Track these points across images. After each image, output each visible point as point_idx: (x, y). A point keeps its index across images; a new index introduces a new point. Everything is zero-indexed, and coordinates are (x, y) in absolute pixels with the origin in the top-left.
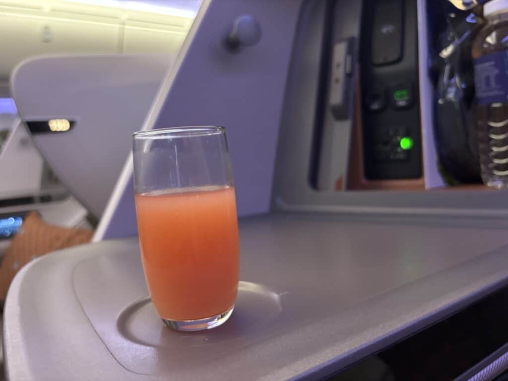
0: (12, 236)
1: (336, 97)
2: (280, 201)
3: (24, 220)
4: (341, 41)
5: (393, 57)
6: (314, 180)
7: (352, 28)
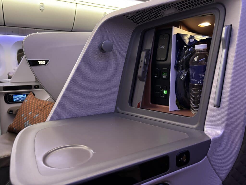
0: (22, 101)
1: (140, 73)
2: (118, 109)
3: (27, 95)
4: (144, 51)
5: (164, 59)
6: (131, 102)
7: (149, 46)
